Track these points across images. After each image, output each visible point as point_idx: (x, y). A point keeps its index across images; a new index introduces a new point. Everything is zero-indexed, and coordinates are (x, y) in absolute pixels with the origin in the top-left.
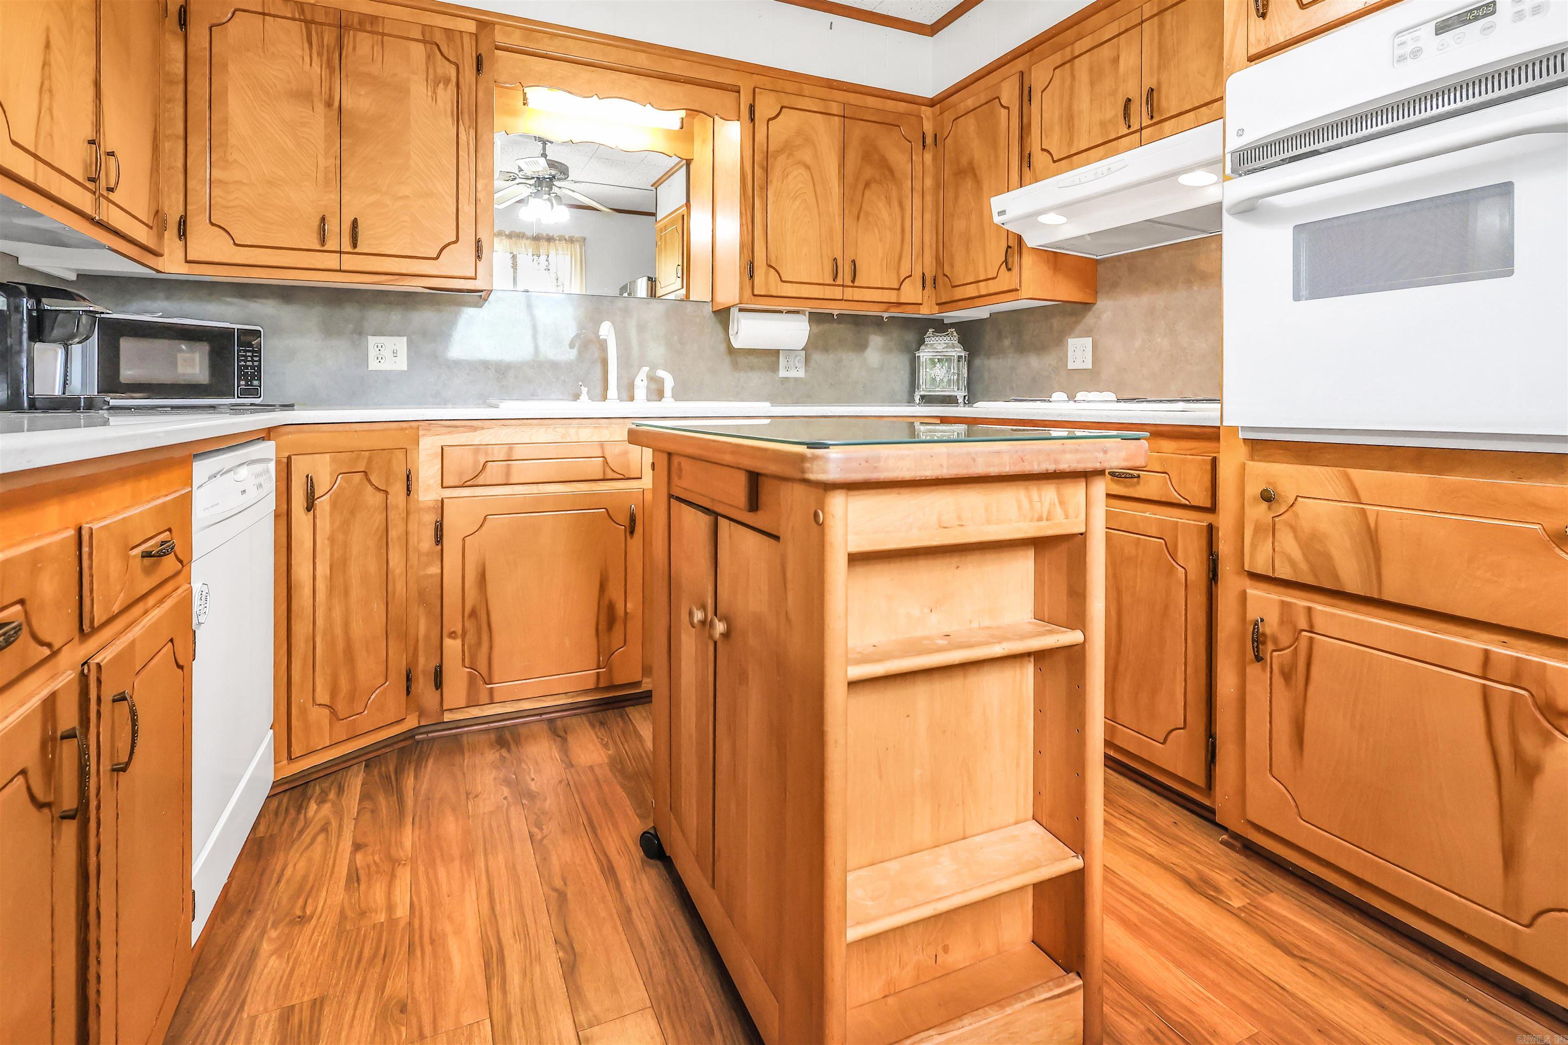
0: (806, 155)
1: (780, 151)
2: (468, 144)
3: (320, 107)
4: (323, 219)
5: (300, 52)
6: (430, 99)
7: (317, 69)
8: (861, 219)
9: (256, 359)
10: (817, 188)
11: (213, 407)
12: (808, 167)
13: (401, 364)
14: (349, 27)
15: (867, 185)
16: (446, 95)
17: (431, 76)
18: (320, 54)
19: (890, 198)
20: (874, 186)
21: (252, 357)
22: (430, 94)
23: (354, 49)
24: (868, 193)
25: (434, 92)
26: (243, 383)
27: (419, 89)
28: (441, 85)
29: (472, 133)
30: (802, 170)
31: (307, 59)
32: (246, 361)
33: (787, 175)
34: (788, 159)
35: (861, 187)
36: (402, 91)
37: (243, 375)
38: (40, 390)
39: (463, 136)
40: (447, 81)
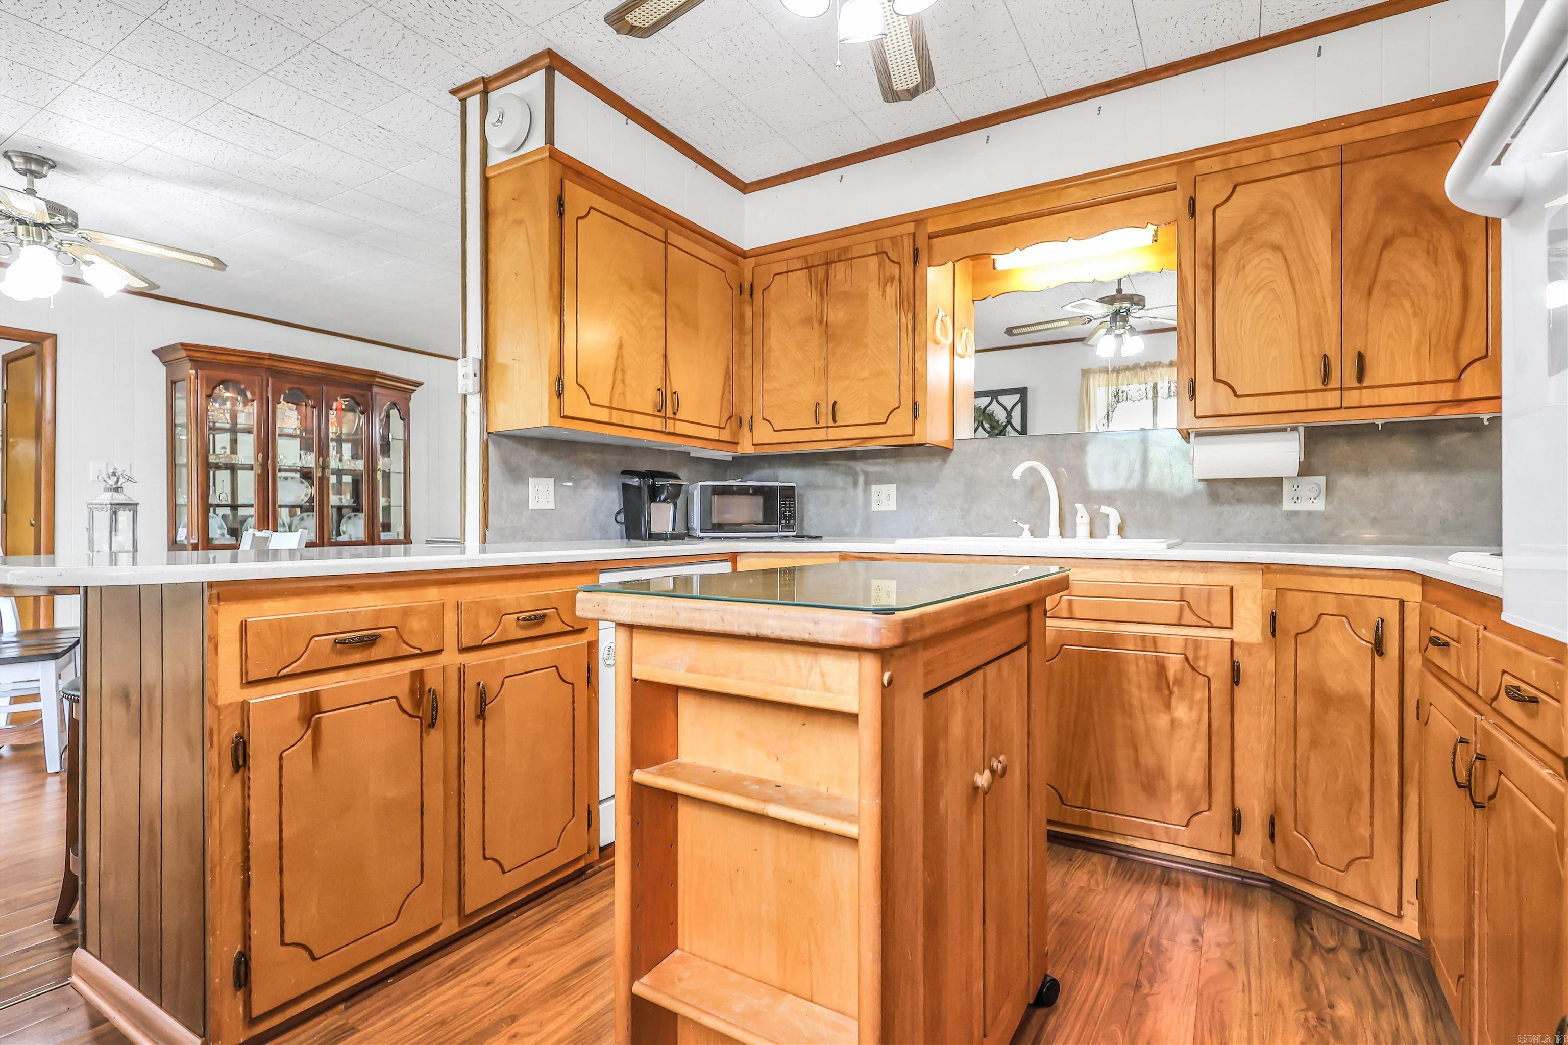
0: (1275, 234)
1: (1232, 241)
2: (907, 325)
3: (816, 325)
4: (818, 404)
5: (805, 291)
6: (881, 297)
7: (815, 299)
8: (1376, 292)
9: (792, 505)
10: (1294, 270)
11: (772, 537)
12: (1277, 248)
13: (892, 506)
14: (832, 262)
15: (1387, 243)
16: (892, 291)
17: (882, 279)
18: (816, 288)
19: (1436, 249)
20: (1400, 242)
21: (789, 504)
22: (881, 293)
23: (835, 277)
24: (1387, 256)
25: (884, 291)
26: (783, 522)
27: (874, 292)
28: (889, 284)
29: (910, 316)
30: (1268, 254)
31: (809, 294)
32: (785, 508)
33: (1244, 267)
34: (1244, 245)
35: (1374, 247)
36: (863, 297)
37: (784, 517)
38: (655, 529)
39: (903, 320)
40: (892, 279)
